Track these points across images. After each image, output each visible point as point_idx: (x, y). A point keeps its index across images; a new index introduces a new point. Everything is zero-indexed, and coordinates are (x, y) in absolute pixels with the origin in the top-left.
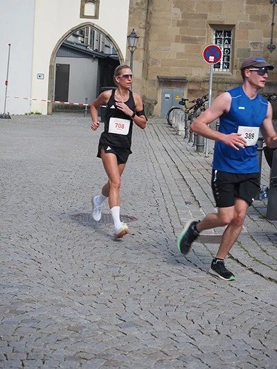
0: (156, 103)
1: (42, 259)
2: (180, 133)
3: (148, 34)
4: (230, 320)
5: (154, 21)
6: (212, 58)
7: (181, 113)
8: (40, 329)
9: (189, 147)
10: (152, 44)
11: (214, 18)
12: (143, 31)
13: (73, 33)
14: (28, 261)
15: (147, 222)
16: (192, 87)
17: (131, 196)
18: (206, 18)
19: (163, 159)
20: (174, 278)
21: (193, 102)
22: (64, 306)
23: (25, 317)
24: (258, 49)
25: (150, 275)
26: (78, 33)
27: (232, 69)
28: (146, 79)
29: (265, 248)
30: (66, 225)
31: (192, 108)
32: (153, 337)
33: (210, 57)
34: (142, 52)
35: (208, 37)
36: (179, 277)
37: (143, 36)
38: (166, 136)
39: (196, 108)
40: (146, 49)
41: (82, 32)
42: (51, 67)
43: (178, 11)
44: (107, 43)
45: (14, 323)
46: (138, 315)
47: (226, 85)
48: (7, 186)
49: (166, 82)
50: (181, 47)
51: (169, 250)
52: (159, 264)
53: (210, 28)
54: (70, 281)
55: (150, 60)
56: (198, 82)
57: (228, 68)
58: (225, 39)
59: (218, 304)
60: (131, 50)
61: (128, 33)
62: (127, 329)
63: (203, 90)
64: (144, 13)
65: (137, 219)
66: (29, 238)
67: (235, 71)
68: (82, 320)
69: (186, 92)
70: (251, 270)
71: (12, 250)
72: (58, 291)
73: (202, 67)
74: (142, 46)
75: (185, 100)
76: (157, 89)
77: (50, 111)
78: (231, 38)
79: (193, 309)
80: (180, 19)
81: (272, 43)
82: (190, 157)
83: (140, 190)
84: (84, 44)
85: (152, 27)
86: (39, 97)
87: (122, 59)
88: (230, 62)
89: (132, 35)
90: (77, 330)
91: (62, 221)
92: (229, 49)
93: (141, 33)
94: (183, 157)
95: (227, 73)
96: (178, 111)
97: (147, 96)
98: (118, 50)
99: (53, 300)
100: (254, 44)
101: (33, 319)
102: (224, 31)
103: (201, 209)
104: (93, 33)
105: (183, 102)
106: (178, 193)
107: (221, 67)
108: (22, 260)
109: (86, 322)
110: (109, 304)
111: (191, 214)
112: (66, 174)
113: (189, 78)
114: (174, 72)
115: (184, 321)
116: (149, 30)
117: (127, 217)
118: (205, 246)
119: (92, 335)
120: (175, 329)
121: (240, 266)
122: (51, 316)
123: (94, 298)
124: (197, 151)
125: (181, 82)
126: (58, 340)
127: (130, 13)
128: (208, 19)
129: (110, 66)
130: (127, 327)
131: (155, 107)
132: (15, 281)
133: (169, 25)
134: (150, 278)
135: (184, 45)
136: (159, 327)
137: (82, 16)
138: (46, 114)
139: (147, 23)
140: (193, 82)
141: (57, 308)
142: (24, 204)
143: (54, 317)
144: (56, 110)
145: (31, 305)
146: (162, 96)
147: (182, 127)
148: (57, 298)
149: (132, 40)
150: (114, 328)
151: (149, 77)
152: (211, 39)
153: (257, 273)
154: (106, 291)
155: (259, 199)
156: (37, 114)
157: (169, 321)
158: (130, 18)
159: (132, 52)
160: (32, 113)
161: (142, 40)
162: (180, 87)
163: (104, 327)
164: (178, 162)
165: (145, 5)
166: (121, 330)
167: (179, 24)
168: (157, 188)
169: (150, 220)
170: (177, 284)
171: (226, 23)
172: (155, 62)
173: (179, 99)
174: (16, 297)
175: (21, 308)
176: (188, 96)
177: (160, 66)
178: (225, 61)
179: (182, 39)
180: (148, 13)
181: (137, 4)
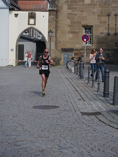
0: (61, 59)
1: (23, 124)
2: (72, 71)
3: (57, 31)
4: (103, 145)
5: (59, 25)
6: (85, 40)
7: (73, 63)
8: (27, 151)
9: (77, 77)
10: (58, 35)
11: (84, 23)
12: (55, 30)
13: (25, 31)
14: (18, 125)
15: (64, 108)
16: (76, 52)
17: (56, 98)
18: (81, 23)
19: (67, 82)
20: (78, 130)
21: (77, 58)
22: (35, 142)
23: (20, 147)
24: (103, 35)
25: (68, 129)
26: (27, 31)
27: (93, 44)
28: (57, 49)
29: (114, 117)
30: (31, 110)
31: (76, 61)
32: (73, 153)
33: (85, 39)
34: (54, 38)
35: (82, 31)
36: (80, 129)
37: (55, 31)
38: (67, 73)
39: (78, 61)
40: (56, 37)
41: (28, 31)
42: (16, 46)
43: (69, 21)
44: (39, 35)
45: (16, 149)
46: (66, 145)
47: (90, 51)
48: (4, 96)
49: (65, 50)
50: (71, 36)
51: (75, 119)
52: (71, 124)
53: (82, 27)
54: (36, 133)
55: (58, 41)
56: (78, 50)
57: (91, 43)
58: (89, 32)
59: (97, 139)
60: (50, 38)
61: (48, 30)
62: (62, 150)
63: (81, 53)
64: (55, 22)
65: (60, 107)
66: (16, 116)
67: (94, 45)
68: (44, 147)
69: (73, 55)
70: (109, 125)
71: (11, 121)
72: (32, 136)
73: (80, 43)
74: (54, 36)
75: (74, 58)
76: (61, 53)
77: (17, 64)
78: (91, 31)
79: (88, 141)
80: (70, 24)
81: (108, 32)
82: (78, 81)
83: (59, 95)
84: (30, 36)
85: (58, 28)
86: (12, 59)
87: (46, 42)
88: (91, 41)
89: (50, 32)
90: (42, 151)
91: (29, 109)
92: (91, 36)
93: (54, 30)
94: (75, 81)
95: (90, 46)
96: (71, 62)
97: (57, 57)
98: (44, 38)
99: (31, 140)
100: (101, 33)
101: (24, 148)
102: (89, 28)
103: (85, 102)
104: (33, 31)
105: (73, 59)
106: (75, 96)
107: (88, 43)
108: (15, 125)
109: (45, 148)
110: (53, 141)
111: (81, 104)
112: (27, 90)
113: (74, 48)
114: (68, 46)
115: (85, 146)
116: (57, 29)
117: (55, 106)
118: (89, 117)
119: (49, 153)
120: (82, 149)
121: (104, 124)
122: (31, 146)
123: (47, 139)
124: (81, 78)
125: (71, 50)
126: (35, 155)
127: (49, 22)
128: (81, 24)
129: (41, 44)
130: (62, 149)
131: (61, 61)
132: (14, 134)
133: (65, 27)
134: (68, 130)
135: (72, 35)
136: (75, 149)
137: (29, 24)
138: (15, 65)
139: (56, 26)
140: (76, 50)
141: (33, 143)
142: (12, 103)
143: (32, 147)
144: (19, 64)
145: (22, 142)
146: (63, 56)
147: (73, 69)
148: (32, 139)
149: (50, 34)
150: (57, 150)
151: (58, 49)
152: (83, 32)
153: (112, 127)
154: (52, 136)
155: (109, 97)
156: (11, 66)
157: (79, 146)
158: (49, 25)
159: (50, 39)
160: (9, 65)
161: (54, 33)
162: (71, 52)
163: (53, 150)
164: (73, 83)
165: (55, 19)
166: (60, 150)
167: (69, 26)
168: (66, 94)
169: (65, 107)
170: (80, 132)
171: (89, 25)
172: (60, 42)
173: (70, 57)
174: (15, 140)
175: (18, 144)
176: (74, 56)
177: (62, 44)
178: (90, 41)
179: (71, 32)
180: (57, 22)
181: (52, 18)
